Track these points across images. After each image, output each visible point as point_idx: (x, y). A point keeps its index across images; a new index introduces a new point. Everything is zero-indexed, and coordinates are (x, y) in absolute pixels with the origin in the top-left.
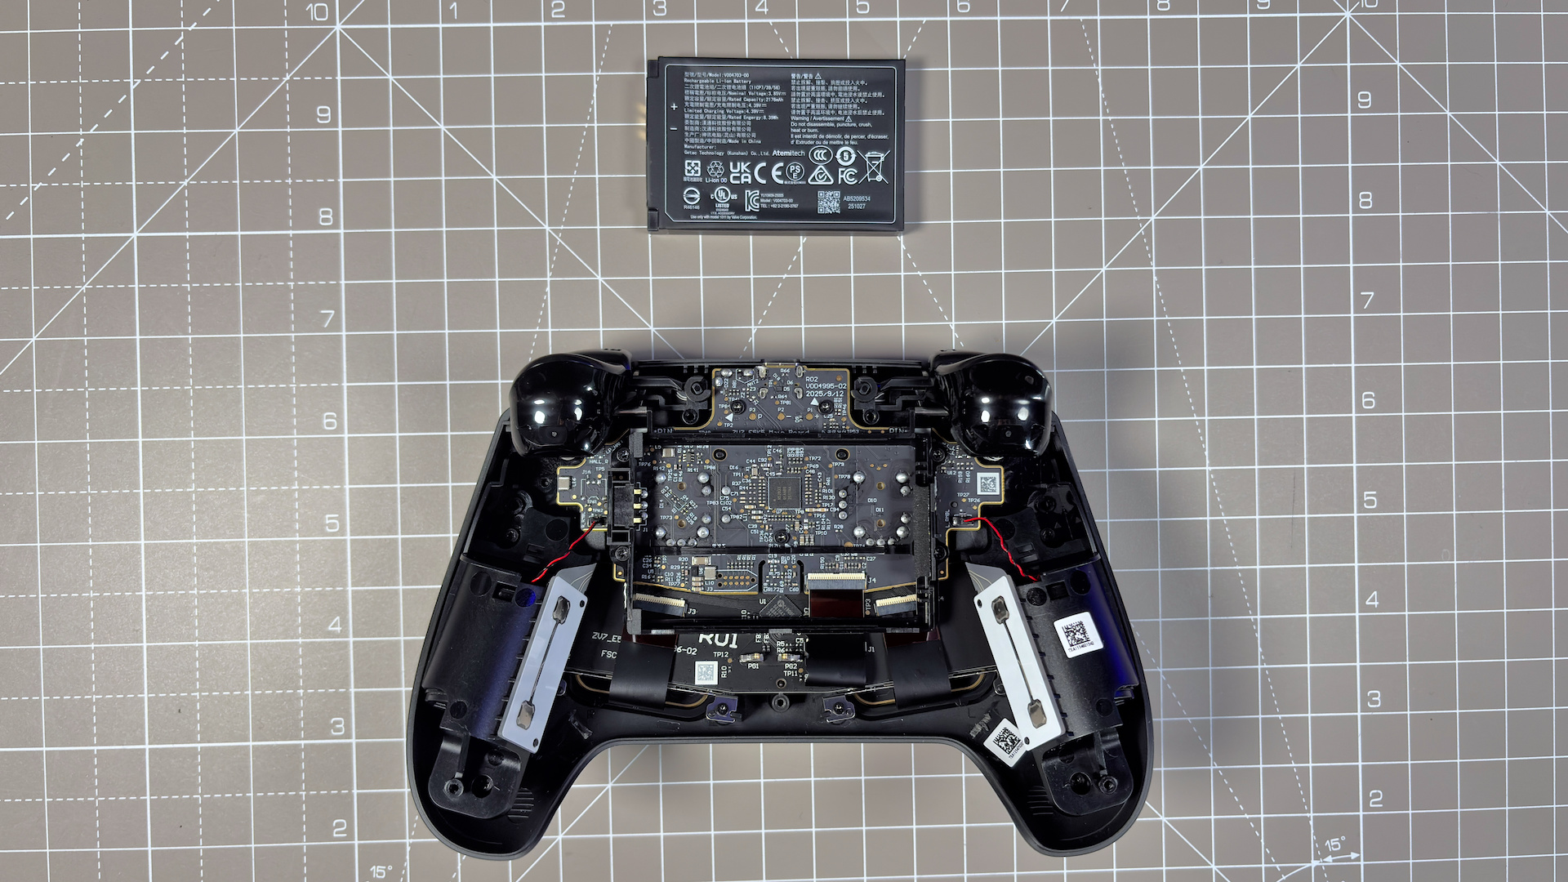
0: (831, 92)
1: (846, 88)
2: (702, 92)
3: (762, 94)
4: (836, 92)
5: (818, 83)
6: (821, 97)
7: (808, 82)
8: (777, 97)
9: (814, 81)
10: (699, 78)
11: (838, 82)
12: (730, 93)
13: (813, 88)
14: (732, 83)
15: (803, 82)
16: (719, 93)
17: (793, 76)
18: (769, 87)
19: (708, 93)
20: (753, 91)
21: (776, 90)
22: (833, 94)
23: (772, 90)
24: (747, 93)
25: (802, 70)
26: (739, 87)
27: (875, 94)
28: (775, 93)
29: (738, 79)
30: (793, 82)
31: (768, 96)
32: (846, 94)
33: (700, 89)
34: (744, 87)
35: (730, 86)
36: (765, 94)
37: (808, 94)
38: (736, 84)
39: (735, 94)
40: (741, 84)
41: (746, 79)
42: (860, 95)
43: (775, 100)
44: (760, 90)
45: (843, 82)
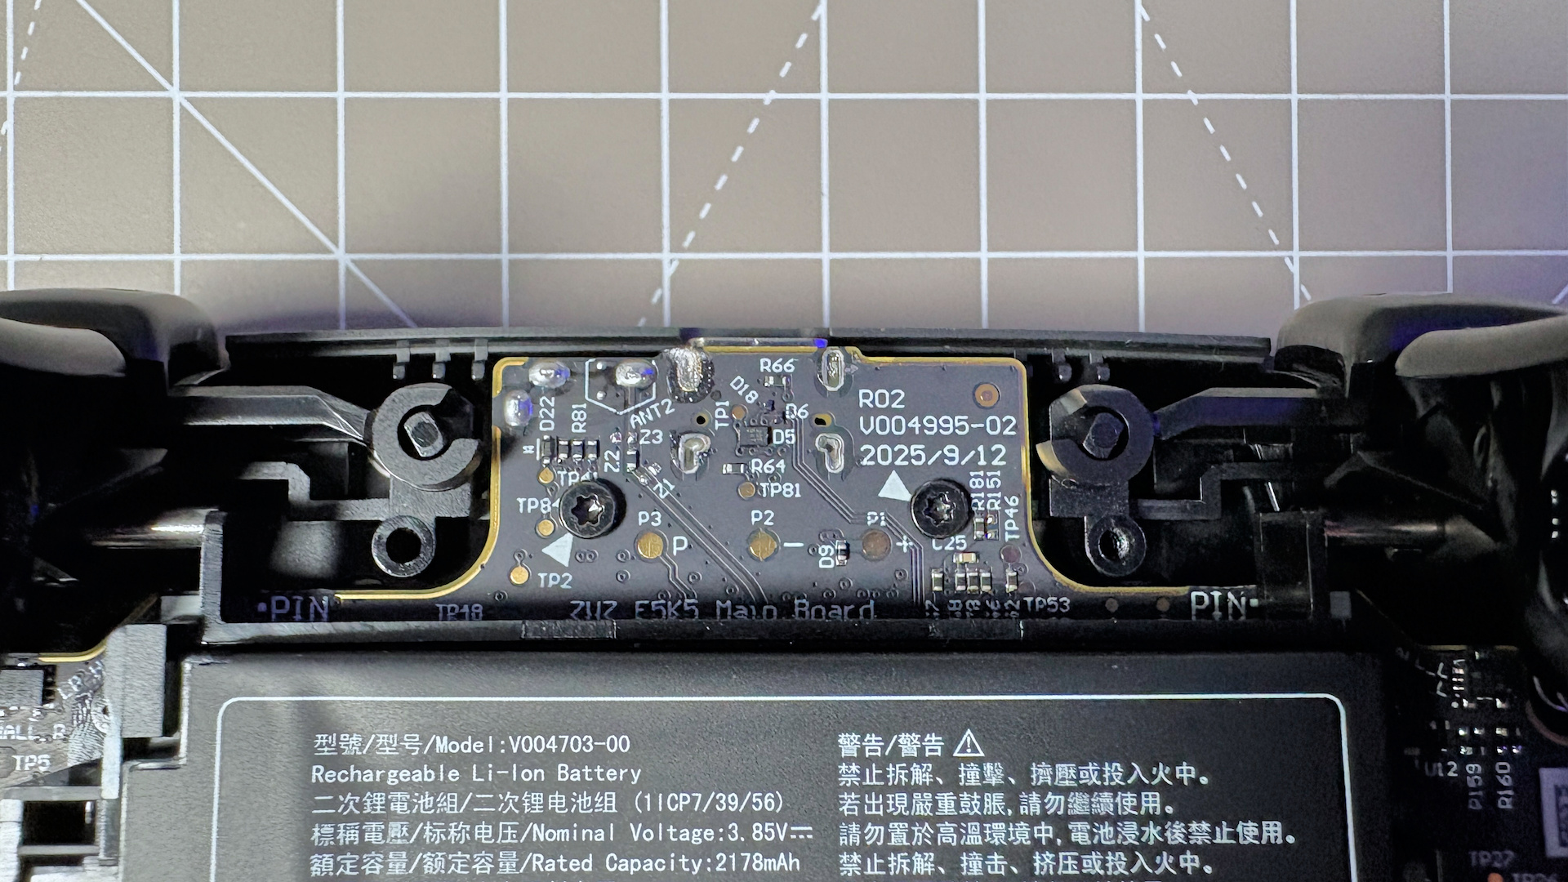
0: (1033, 821)
1: (1104, 803)
2: (396, 830)
3: (695, 837)
4: (1062, 822)
5: (971, 775)
6: (986, 850)
7: (921, 775)
8: (771, 850)
9: (947, 772)
10: (387, 765)
11: (1065, 772)
12: (539, 833)
13: (946, 803)
14: (549, 786)
15: (896, 773)
16: (483, 832)
17: (848, 744)
18: (730, 802)
19: (431, 833)
20: (649, 820)
21: (764, 817)
22: (1045, 832)
23: (746, 819)
24: (623, 832)
25: (888, 723)
26: (584, 800)
27: (1248, 831)
28: (758, 831)
29: (576, 761)
30: (849, 774)
31: (728, 848)
32: (1106, 830)
33: (387, 817)
34: (608, 803)
35: (537, 798)
36: (709, 834)
37: (921, 833)
38: (568, 788)
39: (561, 834)
40: (595, 787)
41: (617, 760)
42: (1176, 833)
43: (760, 863)
44: (686, 818)
45: (1089, 774)
